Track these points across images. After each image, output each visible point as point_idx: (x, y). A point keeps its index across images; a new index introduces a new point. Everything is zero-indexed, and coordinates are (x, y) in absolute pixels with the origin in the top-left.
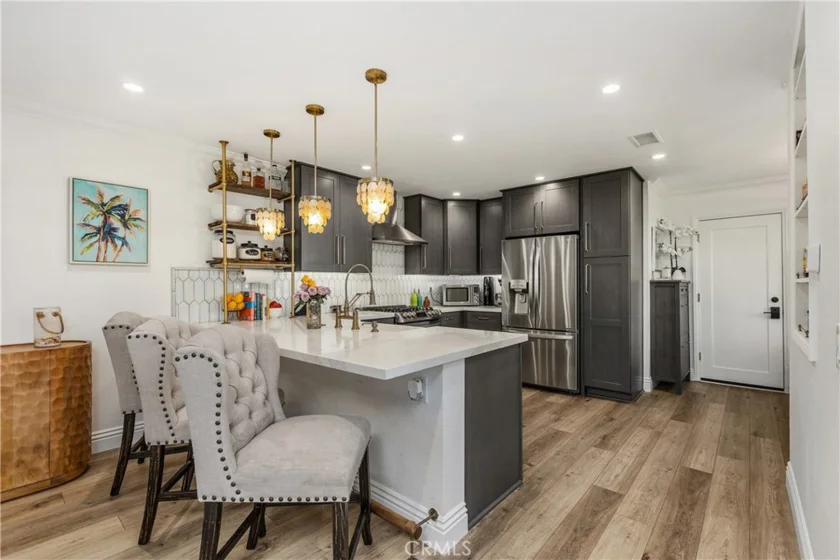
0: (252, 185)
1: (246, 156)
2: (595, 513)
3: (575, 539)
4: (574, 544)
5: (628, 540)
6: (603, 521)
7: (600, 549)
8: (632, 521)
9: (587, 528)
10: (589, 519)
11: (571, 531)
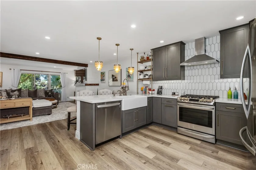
0: (146, 60)
1: (144, 53)
2: (65, 161)
3: (61, 153)
4: (60, 153)
5: (50, 163)
6: (61, 161)
7: (54, 156)
8: (54, 168)
9: (62, 157)
10: (64, 158)
11: (64, 153)
